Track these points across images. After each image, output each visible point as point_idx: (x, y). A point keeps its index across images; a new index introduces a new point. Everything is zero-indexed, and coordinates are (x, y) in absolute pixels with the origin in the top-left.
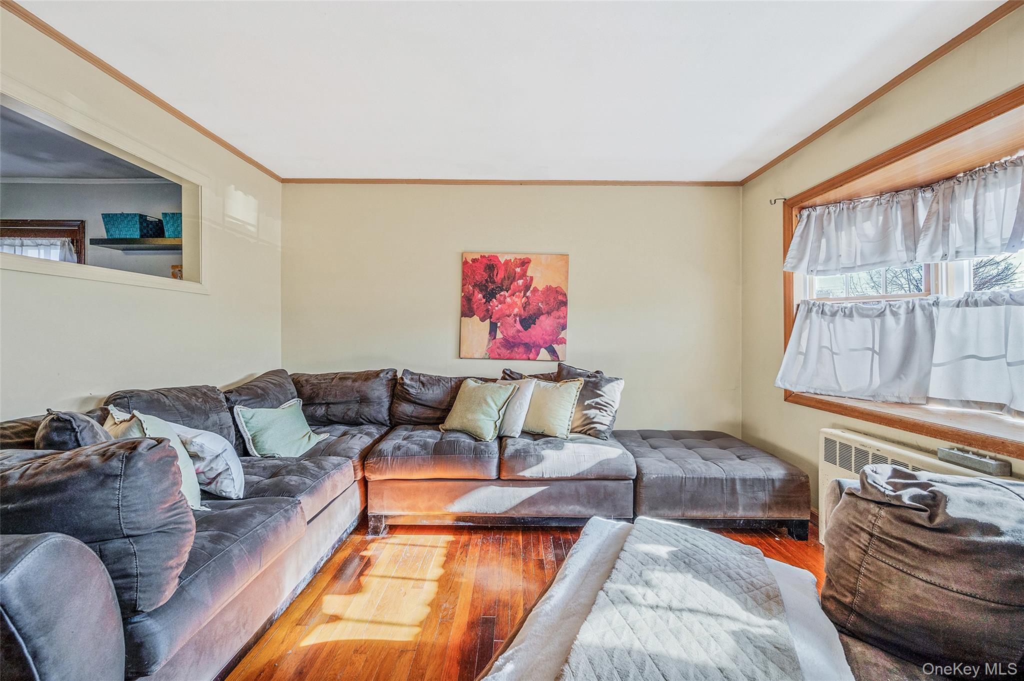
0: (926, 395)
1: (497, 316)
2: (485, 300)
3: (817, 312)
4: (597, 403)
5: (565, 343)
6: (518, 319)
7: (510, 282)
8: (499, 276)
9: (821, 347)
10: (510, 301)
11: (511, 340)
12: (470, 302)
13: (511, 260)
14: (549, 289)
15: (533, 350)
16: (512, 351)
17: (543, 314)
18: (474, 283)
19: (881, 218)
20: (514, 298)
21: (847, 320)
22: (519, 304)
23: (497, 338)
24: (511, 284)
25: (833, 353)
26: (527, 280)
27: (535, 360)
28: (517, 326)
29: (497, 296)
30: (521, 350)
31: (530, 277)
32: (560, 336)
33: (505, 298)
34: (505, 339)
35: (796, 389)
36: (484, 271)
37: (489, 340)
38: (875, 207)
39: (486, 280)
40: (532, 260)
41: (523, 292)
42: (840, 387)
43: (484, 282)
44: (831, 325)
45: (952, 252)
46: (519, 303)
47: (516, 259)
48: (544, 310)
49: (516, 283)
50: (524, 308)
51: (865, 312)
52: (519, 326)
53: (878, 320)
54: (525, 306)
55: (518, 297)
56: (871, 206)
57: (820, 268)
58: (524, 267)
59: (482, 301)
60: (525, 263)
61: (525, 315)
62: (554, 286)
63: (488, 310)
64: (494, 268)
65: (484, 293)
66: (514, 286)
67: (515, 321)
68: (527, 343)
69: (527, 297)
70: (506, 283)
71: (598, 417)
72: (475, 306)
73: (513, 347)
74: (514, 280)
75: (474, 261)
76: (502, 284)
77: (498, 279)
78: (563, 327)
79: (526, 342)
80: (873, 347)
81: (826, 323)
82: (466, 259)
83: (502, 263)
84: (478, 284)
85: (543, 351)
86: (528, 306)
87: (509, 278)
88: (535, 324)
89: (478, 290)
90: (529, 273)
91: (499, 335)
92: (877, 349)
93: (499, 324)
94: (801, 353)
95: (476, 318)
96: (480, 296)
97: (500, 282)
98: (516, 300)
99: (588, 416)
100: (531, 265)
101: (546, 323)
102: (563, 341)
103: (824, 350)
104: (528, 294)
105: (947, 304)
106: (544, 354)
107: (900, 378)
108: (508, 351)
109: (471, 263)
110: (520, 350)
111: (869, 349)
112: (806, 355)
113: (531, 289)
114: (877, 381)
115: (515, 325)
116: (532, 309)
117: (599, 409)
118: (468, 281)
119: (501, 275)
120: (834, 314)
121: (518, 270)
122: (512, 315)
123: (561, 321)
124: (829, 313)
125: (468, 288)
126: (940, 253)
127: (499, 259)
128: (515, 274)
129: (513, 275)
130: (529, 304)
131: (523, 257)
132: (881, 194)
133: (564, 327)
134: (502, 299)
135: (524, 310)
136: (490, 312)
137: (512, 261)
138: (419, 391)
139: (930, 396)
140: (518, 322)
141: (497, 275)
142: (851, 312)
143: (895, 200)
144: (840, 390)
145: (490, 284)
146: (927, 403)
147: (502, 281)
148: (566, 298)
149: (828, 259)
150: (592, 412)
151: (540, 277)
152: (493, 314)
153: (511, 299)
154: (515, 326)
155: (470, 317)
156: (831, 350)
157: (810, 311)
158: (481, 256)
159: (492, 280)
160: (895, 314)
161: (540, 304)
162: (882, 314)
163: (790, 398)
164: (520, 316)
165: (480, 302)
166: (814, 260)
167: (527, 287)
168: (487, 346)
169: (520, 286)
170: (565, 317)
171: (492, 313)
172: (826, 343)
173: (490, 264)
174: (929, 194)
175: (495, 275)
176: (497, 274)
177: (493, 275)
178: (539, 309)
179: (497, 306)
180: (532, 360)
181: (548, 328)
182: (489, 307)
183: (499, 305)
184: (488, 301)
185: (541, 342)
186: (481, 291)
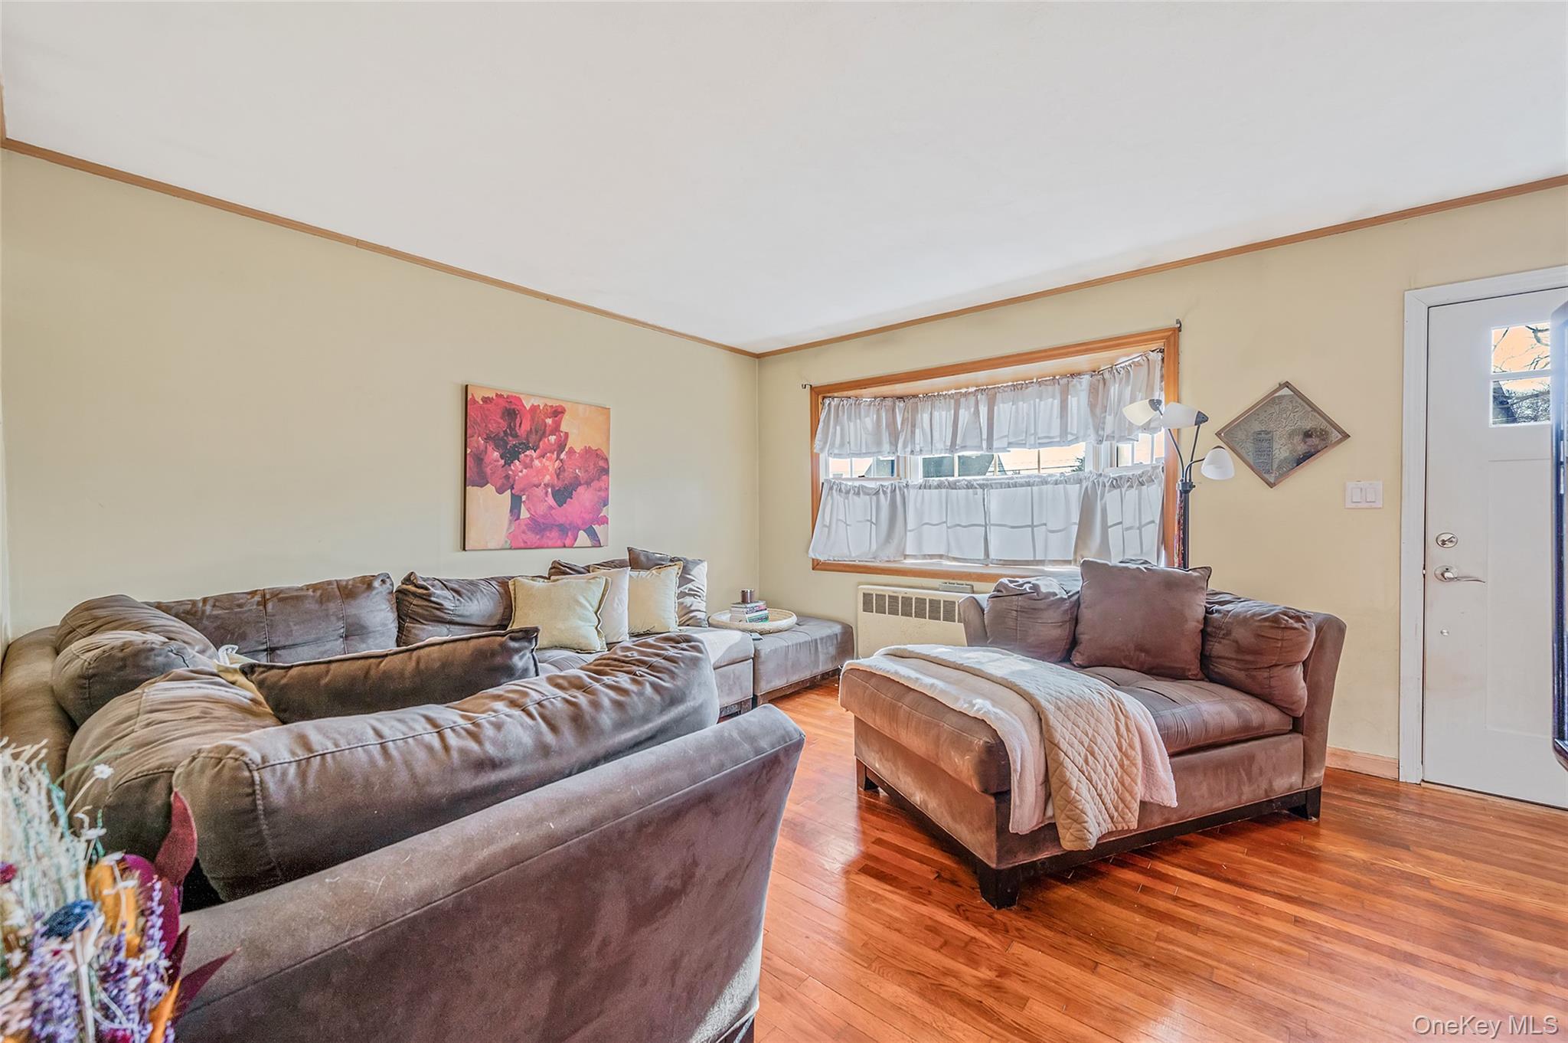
0: (903, 552)
1: (522, 486)
2: (503, 461)
3: (836, 490)
4: (690, 590)
5: (607, 523)
6: (550, 490)
7: (538, 437)
8: (524, 427)
9: (838, 520)
10: (539, 465)
11: (541, 521)
12: (481, 464)
13: (539, 406)
14: (588, 451)
15: (569, 534)
16: (542, 537)
17: (580, 484)
18: (487, 434)
19: (875, 416)
20: (544, 460)
21: (855, 497)
22: (551, 470)
23: (521, 517)
24: (540, 440)
25: (847, 525)
26: (561, 437)
27: (572, 547)
28: (549, 501)
29: (520, 456)
30: (555, 534)
31: (566, 433)
32: (602, 514)
33: (532, 460)
34: (532, 519)
35: (822, 558)
36: (502, 418)
37: (511, 521)
38: (872, 407)
39: (505, 432)
40: (567, 410)
41: (555, 453)
42: (850, 552)
43: (502, 434)
44: (846, 501)
45: (918, 448)
46: (550, 468)
47: (546, 405)
48: (583, 479)
49: (546, 440)
50: (558, 475)
51: (867, 491)
52: (551, 500)
53: (874, 498)
54: (559, 472)
55: (550, 459)
56: (870, 405)
57: (836, 451)
58: (556, 419)
59: (500, 463)
60: (558, 413)
61: (558, 484)
62: (594, 448)
63: (507, 477)
64: (516, 415)
65: (501, 451)
66: (545, 443)
67: (547, 492)
68: (562, 524)
69: (561, 460)
70: (533, 438)
71: (694, 604)
72: (488, 470)
73: (544, 530)
74: (544, 435)
75: (486, 400)
76: (527, 439)
77: (522, 432)
78: (604, 502)
79: (561, 522)
80: (871, 519)
81: (842, 499)
82: (472, 394)
83: (528, 408)
84: (492, 436)
85: (582, 533)
86: (562, 473)
87: (537, 432)
88: (571, 498)
89: (493, 446)
90: (564, 428)
91: (524, 514)
92: (874, 520)
93: (524, 498)
94: (825, 526)
95: (490, 488)
96: (496, 454)
97: (524, 436)
98: (547, 463)
99: (685, 604)
100: (566, 417)
101: (584, 496)
102: (604, 521)
103: (839, 522)
104: (563, 456)
105: (914, 486)
106: (583, 538)
107: (889, 543)
108: (538, 537)
109: (481, 403)
110: (553, 534)
111: (868, 520)
112: (829, 527)
113: (567, 449)
114: (874, 547)
115: (546, 499)
116: (567, 475)
117: (694, 595)
118: (477, 431)
119: (526, 426)
120: (848, 492)
121: (549, 421)
122: (542, 485)
123: (602, 494)
124: (844, 491)
125: (478, 442)
126: (909, 449)
127: (523, 401)
128: (546, 426)
129: (543, 428)
130: (564, 470)
131: (555, 404)
132: (875, 398)
133: (606, 504)
134: (528, 461)
135: (558, 478)
136: (511, 480)
137: (541, 408)
138: (457, 602)
139: (907, 553)
140: (550, 496)
141: (520, 426)
142: (859, 491)
143: (884, 404)
144: (850, 556)
145: (510, 438)
146: (905, 559)
147: (527, 435)
148: (608, 463)
149: (842, 445)
150: (688, 600)
151: (578, 435)
152: (516, 482)
153: (541, 462)
154: (546, 501)
155: (482, 487)
156: (845, 523)
157: (831, 488)
158: (497, 395)
159: (513, 433)
160: (885, 493)
161: (577, 471)
162: (877, 493)
163: (818, 567)
164: (553, 487)
165: (496, 463)
166: (833, 445)
167: (561, 446)
168: (508, 530)
169: (551, 444)
170: (607, 489)
171: (514, 481)
172: (841, 517)
173: (511, 409)
174: (902, 404)
175: (518, 425)
176: (521, 424)
177: (515, 426)
178: (577, 477)
179: (521, 472)
180: (568, 547)
181: (587, 504)
182: (510, 472)
183: (524, 470)
184: (508, 463)
185: (579, 522)
186: (497, 447)
